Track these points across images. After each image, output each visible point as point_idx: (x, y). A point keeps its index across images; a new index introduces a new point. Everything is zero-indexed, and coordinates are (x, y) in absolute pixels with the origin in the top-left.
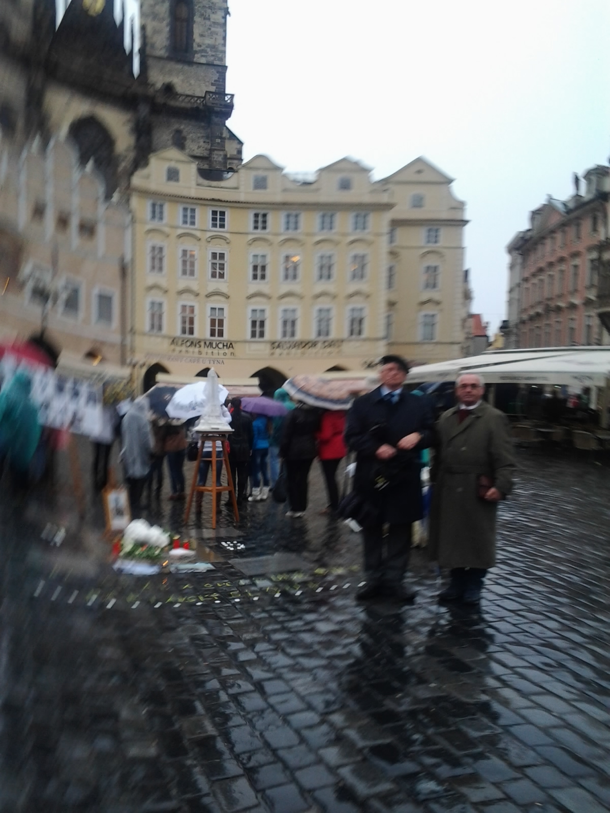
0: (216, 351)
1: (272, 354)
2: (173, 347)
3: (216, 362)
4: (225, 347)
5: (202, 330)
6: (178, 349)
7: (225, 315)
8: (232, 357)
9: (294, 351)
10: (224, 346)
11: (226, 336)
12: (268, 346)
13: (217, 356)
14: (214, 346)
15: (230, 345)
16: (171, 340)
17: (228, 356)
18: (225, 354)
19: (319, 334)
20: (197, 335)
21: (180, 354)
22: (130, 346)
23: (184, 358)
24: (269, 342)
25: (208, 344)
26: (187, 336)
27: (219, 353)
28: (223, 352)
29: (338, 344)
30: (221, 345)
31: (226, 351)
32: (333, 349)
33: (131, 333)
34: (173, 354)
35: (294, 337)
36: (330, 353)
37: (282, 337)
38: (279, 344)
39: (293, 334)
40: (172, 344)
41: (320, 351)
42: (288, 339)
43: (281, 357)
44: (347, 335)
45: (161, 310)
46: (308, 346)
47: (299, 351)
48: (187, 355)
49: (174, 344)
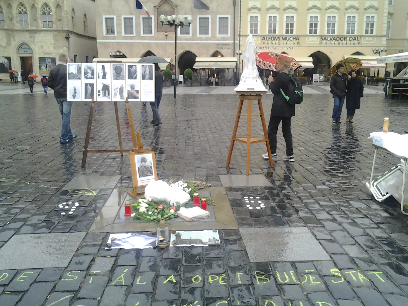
0: (288, 42)
1: (321, 43)
2: (264, 41)
3: (288, 48)
4: (294, 40)
5: (281, 30)
6: (266, 42)
7: (294, 21)
8: (298, 45)
9: (333, 42)
10: (293, 39)
11: (295, 33)
12: (319, 38)
13: (289, 45)
14: (288, 39)
15: (297, 38)
16: (263, 37)
17: (296, 45)
18: (294, 44)
19: (348, 32)
20: (277, 33)
21: (268, 45)
22: (239, 43)
23: (270, 47)
24: (320, 36)
25: (284, 38)
26: (272, 34)
27: (290, 43)
28: (293, 42)
29: (359, 39)
30: (291, 39)
31: (295, 41)
32: (356, 42)
33: (240, 36)
34: (264, 45)
35: (334, 33)
36: (354, 44)
37: (327, 33)
38: (325, 37)
39: (333, 32)
40: (263, 39)
41: (349, 42)
42: (331, 34)
43: (326, 45)
44: (364, 33)
45: (257, 21)
46: (342, 39)
47: (336, 42)
48: (272, 45)
49: (265, 39)
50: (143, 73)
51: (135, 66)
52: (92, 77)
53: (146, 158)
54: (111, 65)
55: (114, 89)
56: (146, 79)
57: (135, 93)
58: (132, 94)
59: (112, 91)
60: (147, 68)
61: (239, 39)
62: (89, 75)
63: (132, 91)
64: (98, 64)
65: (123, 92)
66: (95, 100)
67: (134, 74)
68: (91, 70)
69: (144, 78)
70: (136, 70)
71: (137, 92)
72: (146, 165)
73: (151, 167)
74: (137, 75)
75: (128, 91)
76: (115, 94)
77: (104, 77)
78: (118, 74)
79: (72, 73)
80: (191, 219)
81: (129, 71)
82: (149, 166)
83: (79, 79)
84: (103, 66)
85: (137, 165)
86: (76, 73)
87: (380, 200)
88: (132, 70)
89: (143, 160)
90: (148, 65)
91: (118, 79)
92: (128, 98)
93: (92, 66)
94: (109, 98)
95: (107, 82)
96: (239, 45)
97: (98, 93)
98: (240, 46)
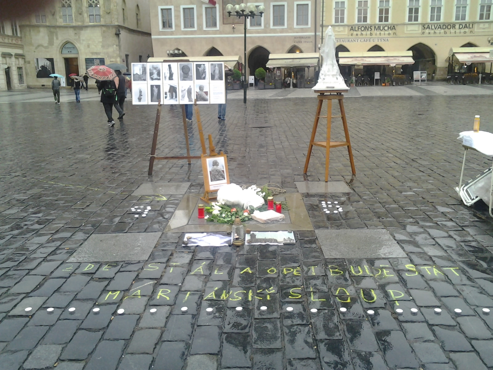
0: (382, 32)
1: (423, 33)
2: (352, 32)
3: (382, 40)
4: (390, 29)
5: (373, 18)
6: (355, 33)
7: (390, 6)
8: (395, 36)
9: (438, 31)
10: (388, 28)
11: (390, 21)
12: (421, 27)
13: (384, 36)
14: (381, 29)
15: (393, 27)
16: (350, 28)
17: (392, 35)
18: (389, 34)
19: (457, 18)
20: (369, 21)
21: (357, 37)
22: (321, 35)
23: (360, 39)
24: (421, 24)
25: (377, 27)
26: (362, 23)
27: (385, 33)
28: (388, 33)
29: (471, 26)
30: (386, 28)
31: (390, 32)
32: (467, 30)
33: (322, 26)
34: (352, 37)
35: (440, 20)
36: (465, 32)
37: (431, 20)
38: (428, 25)
39: (439, 18)
40: (351, 30)
41: (458, 31)
42: (435, 22)
43: (429, 35)
44: (478, 19)
45: (344, 7)
46: (449, 27)
47: (442, 31)
48: (362, 37)
49: (353, 30)
50: (213, 73)
51: (204, 65)
52: (159, 78)
53: (218, 161)
54: (178, 64)
55: (182, 91)
56: (215, 79)
57: (204, 95)
58: (200, 96)
59: (179, 93)
60: (217, 67)
61: (321, 31)
62: (155, 76)
63: (200, 93)
64: (163, 63)
65: (191, 93)
66: (162, 103)
67: (203, 74)
68: (157, 70)
69: (213, 78)
70: (204, 69)
71: (206, 93)
72: (218, 169)
73: (223, 171)
74: (205, 75)
75: (197, 92)
76: (183, 97)
77: (171, 78)
78: (185, 74)
79: (137, 74)
80: (265, 221)
81: (197, 70)
82: (221, 170)
83: (145, 80)
84: (169, 66)
85: (209, 169)
86: (141, 73)
87: (468, 205)
88: (200, 69)
89: (215, 164)
90: (218, 64)
91: (185, 80)
92: (197, 100)
93: (158, 66)
94: (177, 101)
95: (174, 83)
96: (321, 37)
97: (165, 96)
98: (322, 39)
